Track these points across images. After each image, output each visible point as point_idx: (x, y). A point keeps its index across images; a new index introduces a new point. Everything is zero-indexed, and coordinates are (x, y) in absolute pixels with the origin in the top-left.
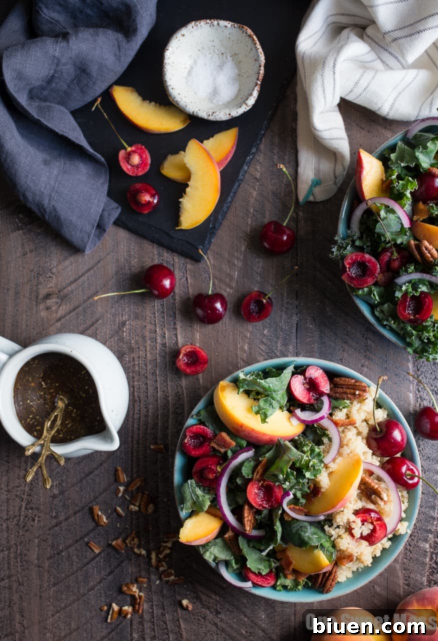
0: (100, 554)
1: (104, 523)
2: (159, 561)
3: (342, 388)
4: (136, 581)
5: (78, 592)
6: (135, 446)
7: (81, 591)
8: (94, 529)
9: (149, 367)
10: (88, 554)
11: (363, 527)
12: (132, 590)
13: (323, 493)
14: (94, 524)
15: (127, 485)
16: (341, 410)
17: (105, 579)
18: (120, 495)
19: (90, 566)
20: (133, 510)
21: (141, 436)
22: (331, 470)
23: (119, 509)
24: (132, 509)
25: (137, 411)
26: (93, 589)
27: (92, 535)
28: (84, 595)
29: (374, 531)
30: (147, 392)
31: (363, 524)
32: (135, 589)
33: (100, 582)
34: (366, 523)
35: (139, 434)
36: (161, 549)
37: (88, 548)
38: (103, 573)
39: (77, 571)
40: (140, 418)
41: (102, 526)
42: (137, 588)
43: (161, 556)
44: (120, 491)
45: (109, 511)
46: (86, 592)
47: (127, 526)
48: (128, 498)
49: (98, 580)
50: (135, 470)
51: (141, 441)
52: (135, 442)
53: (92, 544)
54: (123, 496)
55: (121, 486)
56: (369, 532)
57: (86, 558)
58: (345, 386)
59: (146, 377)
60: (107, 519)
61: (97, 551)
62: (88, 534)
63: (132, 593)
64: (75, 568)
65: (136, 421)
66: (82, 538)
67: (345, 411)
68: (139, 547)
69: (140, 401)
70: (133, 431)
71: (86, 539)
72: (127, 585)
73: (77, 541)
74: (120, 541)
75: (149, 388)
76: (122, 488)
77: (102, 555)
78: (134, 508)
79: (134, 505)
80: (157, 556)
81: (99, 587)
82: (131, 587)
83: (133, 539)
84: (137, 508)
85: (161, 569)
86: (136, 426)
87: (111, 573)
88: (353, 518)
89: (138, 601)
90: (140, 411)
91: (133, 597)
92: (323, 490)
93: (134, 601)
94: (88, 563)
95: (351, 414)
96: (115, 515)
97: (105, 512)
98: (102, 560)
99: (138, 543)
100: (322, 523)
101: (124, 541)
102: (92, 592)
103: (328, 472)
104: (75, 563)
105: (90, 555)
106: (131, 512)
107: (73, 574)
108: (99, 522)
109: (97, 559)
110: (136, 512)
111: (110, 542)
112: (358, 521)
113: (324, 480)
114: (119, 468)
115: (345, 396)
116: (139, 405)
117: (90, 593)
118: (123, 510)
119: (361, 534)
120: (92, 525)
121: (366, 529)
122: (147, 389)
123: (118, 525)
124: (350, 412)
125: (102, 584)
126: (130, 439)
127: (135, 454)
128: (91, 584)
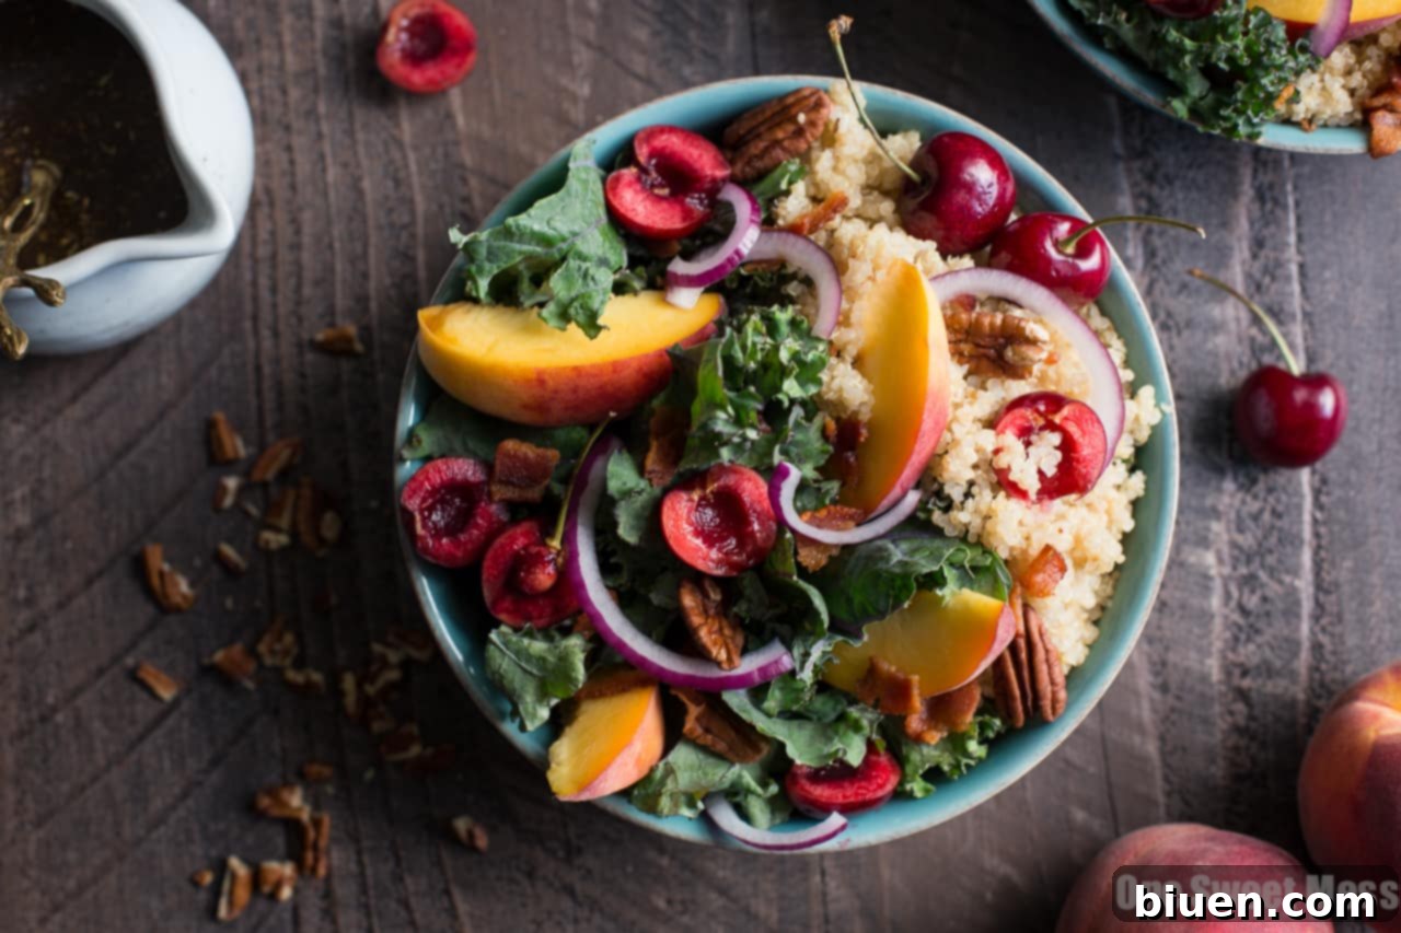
0: (176, 703)
1: (184, 597)
2: (365, 703)
3: (759, 136)
4: (302, 776)
5: (118, 834)
6: (267, 344)
7: (127, 832)
8: (151, 627)
9: (294, 93)
10: (139, 708)
11: (1032, 449)
12: (284, 804)
13: (870, 425)
14: (150, 610)
15: (247, 470)
16: (787, 193)
17: (200, 784)
18: (228, 501)
19: (147, 746)
20: (273, 546)
21: (282, 310)
22: (852, 351)
23: (228, 550)
24: (267, 542)
25: (263, 235)
26: (160, 821)
27: (145, 646)
28: (138, 842)
29: (1068, 446)
30: (293, 174)
31: (1028, 444)
32: (296, 800)
33: (185, 795)
34: (1033, 438)
35: (275, 306)
36: (374, 668)
37: (136, 689)
38: (192, 764)
39: (107, 769)
40: (274, 257)
41: (178, 610)
42: (305, 799)
43: (370, 690)
44: (224, 489)
45: (198, 562)
46: (142, 832)
47: (258, 604)
48: (253, 510)
49: (177, 790)
50: (269, 421)
51: (282, 327)
52: (265, 333)
53: (150, 674)
54: (237, 505)
55: (229, 474)
56: (1058, 456)
57: (133, 722)
58: (762, 129)
59: (288, 128)
60: (192, 584)
61: (167, 694)
62: (132, 645)
63: (286, 813)
64: (100, 759)
65: (264, 269)
66: (116, 659)
67: (800, 188)
68: (299, 664)
69: (272, 204)
70: (255, 299)
71: (130, 661)
72: (273, 793)
73: (100, 672)
74: (237, 649)
75: (300, 158)
76: (232, 483)
77: (185, 706)
78: (275, 540)
79: (277, 530)
80: (359, 685)
81: (181, 812)
82: (285, 795)
83: (279, 638)
84: (283, 539)
85: (377, 727)
86: (264, 281)
87: (215, 762)
88: (988, 439)
89: (311, 834)
90: (273, 233)
91: (293, 826)
92: (865, 416)
93: (297, 841)
94: (141, 738)
95: (823, 187)
96: (216, 572)
97: (184, 566)
98: (186, 724)
99: (295, 651)
100: (922, 515)
101: (252, 652)
102: (162, 830)
103: (849, 359)
104: (98, 745)
105: (144, 711)
106: (266, 553)
107: (95, 779)
108: (166, 596)
109: (170, 722)
110: (283, 550)
111: (206, 661)
112: (1010, 439)
113: (849, 386)
114: (220, 416)
115: (778, 153)
116: (271, 217)
117: (154, 835)
118: (240, 551)
119: (1041, 473)
120: (145, 611)
121: (1046, 452)
122: (292, 162)
123: (229, 603)
124: (816, 185)
125: (190, 802)
126: (248, 325)
127: (267, 370)
128: (157, 804)
